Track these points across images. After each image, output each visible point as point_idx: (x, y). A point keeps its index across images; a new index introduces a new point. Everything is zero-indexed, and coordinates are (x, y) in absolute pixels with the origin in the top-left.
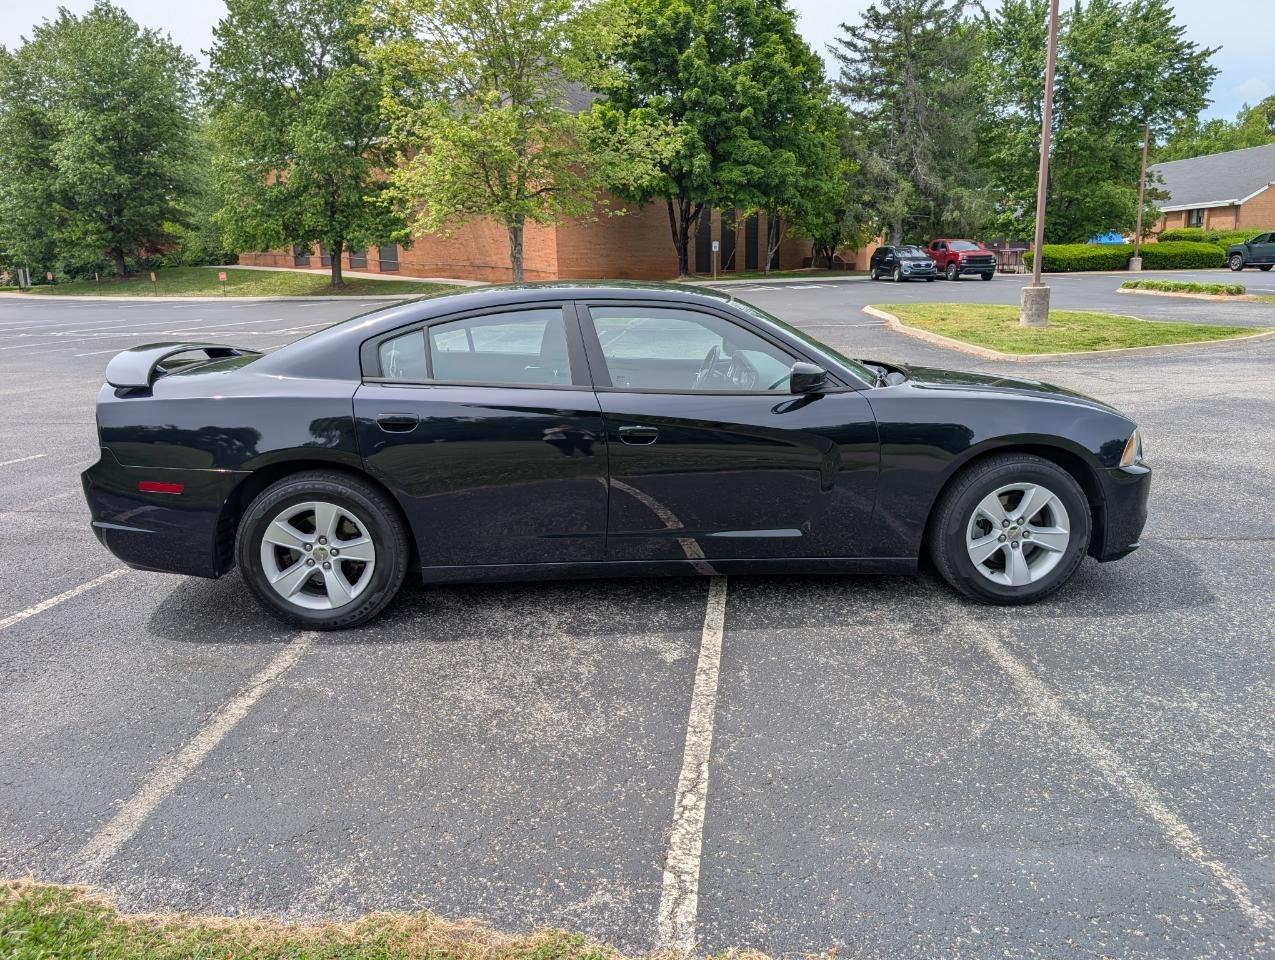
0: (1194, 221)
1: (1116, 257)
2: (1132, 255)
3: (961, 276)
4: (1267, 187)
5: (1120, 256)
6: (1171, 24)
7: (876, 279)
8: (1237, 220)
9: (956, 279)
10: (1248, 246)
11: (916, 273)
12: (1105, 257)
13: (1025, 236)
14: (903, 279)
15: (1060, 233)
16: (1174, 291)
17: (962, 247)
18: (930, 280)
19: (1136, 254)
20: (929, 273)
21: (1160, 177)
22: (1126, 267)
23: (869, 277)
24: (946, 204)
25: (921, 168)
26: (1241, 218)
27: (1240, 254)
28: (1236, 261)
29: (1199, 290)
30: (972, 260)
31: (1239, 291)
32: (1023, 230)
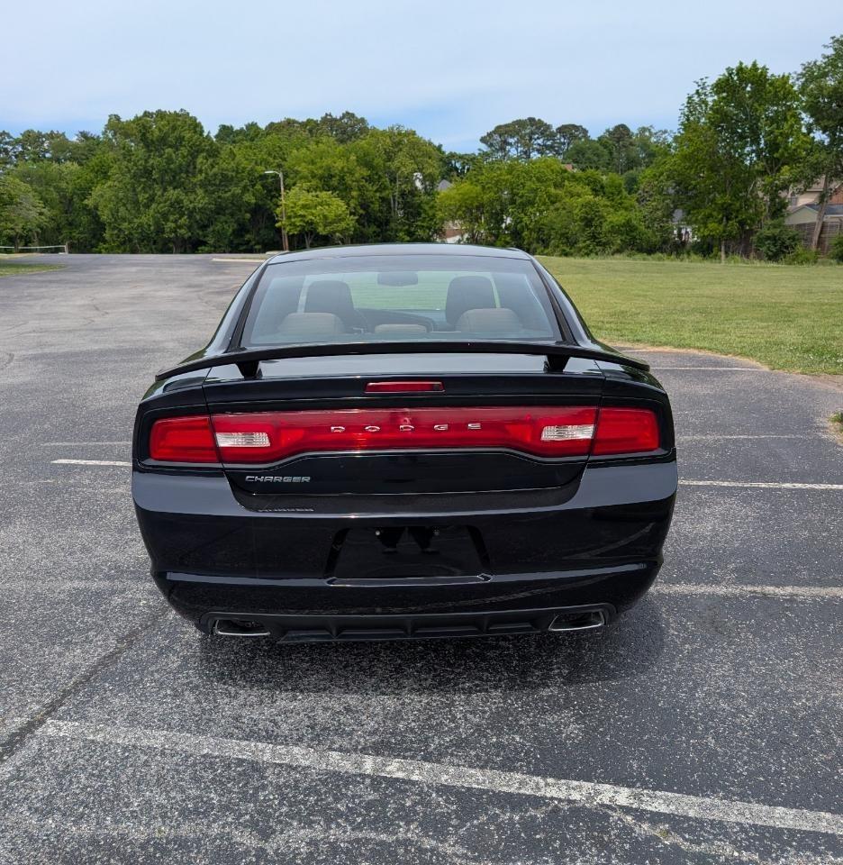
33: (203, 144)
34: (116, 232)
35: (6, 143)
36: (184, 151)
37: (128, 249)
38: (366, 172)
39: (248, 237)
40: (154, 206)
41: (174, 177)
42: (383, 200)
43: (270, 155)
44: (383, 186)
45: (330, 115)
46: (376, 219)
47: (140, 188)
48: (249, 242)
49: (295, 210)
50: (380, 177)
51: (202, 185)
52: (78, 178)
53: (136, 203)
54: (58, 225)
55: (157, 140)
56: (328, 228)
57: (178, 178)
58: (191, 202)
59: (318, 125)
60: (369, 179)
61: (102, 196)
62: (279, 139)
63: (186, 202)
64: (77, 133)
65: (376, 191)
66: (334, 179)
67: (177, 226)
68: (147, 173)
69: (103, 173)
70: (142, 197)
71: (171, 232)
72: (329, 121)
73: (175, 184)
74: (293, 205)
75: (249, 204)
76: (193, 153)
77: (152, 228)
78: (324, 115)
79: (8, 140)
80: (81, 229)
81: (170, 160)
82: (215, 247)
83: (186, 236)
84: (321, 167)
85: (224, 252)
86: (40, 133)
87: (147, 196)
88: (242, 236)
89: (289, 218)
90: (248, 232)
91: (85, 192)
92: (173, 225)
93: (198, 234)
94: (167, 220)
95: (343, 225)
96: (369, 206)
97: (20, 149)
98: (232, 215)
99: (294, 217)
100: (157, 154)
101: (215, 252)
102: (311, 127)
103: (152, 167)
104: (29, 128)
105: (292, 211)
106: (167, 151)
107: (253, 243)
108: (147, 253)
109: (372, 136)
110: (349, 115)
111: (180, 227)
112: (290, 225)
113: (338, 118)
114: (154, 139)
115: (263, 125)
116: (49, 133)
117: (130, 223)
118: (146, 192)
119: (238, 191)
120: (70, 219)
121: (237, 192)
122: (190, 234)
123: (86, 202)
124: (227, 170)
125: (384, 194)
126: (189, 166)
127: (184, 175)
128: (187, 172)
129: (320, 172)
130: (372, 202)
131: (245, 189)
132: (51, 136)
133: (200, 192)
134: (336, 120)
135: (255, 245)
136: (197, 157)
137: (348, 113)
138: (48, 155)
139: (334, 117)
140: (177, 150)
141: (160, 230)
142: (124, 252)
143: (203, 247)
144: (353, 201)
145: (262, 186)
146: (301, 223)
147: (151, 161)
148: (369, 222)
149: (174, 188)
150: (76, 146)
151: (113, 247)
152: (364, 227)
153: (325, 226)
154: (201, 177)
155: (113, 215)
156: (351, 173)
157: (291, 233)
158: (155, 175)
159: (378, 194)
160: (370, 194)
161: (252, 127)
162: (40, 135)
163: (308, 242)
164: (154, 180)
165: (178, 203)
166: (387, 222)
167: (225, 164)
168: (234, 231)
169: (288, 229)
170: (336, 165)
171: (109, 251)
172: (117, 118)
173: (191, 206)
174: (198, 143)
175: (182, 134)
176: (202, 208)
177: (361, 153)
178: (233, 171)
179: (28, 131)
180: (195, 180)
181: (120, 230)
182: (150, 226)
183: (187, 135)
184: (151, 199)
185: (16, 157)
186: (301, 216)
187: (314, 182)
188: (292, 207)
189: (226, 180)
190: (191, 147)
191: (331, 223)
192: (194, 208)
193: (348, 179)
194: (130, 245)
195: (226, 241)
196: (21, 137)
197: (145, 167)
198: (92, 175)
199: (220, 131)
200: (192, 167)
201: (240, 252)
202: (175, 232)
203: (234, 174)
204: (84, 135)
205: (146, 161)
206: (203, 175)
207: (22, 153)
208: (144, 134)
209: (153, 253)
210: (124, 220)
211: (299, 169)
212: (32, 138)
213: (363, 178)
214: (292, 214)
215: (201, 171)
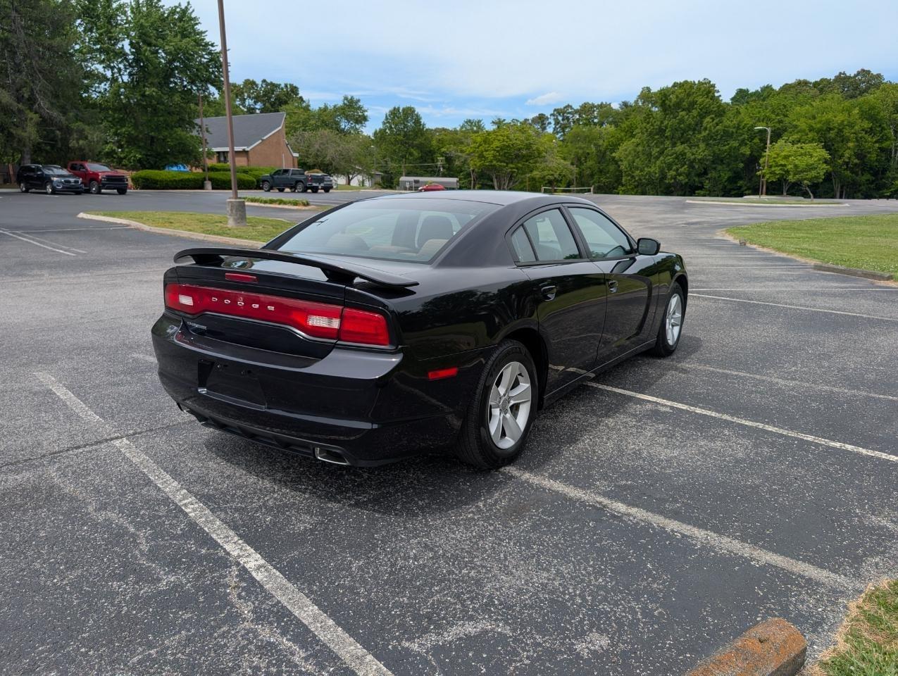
0: (222, 159)
1: (195, 181)
2: (205, 179)
3: (103, 191)
4: (260, 141)
5: (198, 180)
6: (197, 27)
7: (27, 191)
8: (248, 160)
9: (99, 192)
10: (272, 176)
11: (67, 188)
12: (188, 180)
13: (127, 162)
14: (54, 192)
15: (152, 162)
16: (270, 203)
17: (100, 169)
18: (78, 193)
19: (207, 178)
20: (78, 188)
21: (207, 129)
22: (202, 187)
23: (19, 190)
24: (70, 134)
25: (43, 103)
26: (251, 159)
27: (268, 181)
28: (266, 186)
29: (285, 203)
30: (109, 178)
31: (307, 204)
32: (125, 158)
33: (712, 107)
34: (629, 178)
35: (569, 113)
36: (695, 113)
37: (639, 191)
38: (867, 125)
39: (740, 183)
40: (662, 158)
41: (682, 134)
42: (882, 150)
43: (773, 112)
44: (885, 137)
45: (844, 74)
46: (871, 168)
47: (653, 144)
48: (741, 187)
49: (777, 160)
50: (883, 129)
51: (705, 140)
52: (612, 137)
53: (650, 155)
54: (592, 172)
55: (674, 105)
56: (797, 176)
57: (685, 135)
58: (693, 154)
59: (830, 83)
60: (870, 131)
61: (625, 151)
62: (786, 98)
63: (689, 155)
64: (621, 103)
65: (876, 142)
66: (831, 132)
67: (678, 174)
68: (661, 131)
69: (630, 133)
70: (655, 151)
71: (671, 179)
72: (842, 79)
73: (682, 140)
74: (776, 156)
75: (743, 155)
76: (701, 115)
77: (657, 175)
78: (837, 74)
79: (570, 110)
80: (608, 175)
81: (682, 121)
82: (710, 191)
83: (683, 182)
84: (820, 122)
85: (718, 196)
86: (593, 104)
87: (658, 150)
88: (736, 183)
89: (771, 167)
90: (741, 178)
91: (614, 147)
92: (674, 173)
93: (694, 180)
94: (670, 169)
95: (813, 173)
96: (866, 156)
97: (578, 117)
98: (729, 165)
99: (775, 167)
100: (672, 116)
101: (710, 195)
102: (822, 87)
103: (666, 127)
104: (586, 101)
105: (774, 161)
106: (681, 113)
107: (745, 188)
108: (653, 195)
109: (884, 90)
110: (864, 73)
111: (680, 175)
112: (771, 173)
113: (852, 75)
114: (671, 104)
115: (776, 87)
116: (600, 103)
117: (641, 171)
118: (657, 147)
119: (736, 144)
120: (601, 168)
121: (734, 145)
122: (687, 180)
123: (614, 155)
124: (729, 127)
125: (885, 145)
126: (697, 125)
127: (691, 133)
128: (694, 130)
129: (819, 126)
130: (869, 153)
131: (743, 143)
132: (601, 106)
133: (702, 146)
134: (850, 77)
135: (746, 190)
136: (705, 117)
137: (863, 70)
138: (596, 121)
139: (848, 75)
140: (690, 112)
141: (663, 177)
142: (636, 194)
143: (699, 191)
144: (848, 151)
145: (760, 139)
146: (781, 172)
147: (666, 122)
148: (863, 170)
149: (682, 143)
150: (617, 112)
151: (628, 189)
152: (857, 175)
153: (795, 174)
154: (704, 134)
155: (629, 165)
156: (851, 125)
157: (770, 181)
158: (668, 133)
159: (877, 145)
160: (867, 145)
161: (768, 89)
162: (593, 106)
163: (785, 189)
164: (667, 137)
165: (682, 155)
166: (884, 171)
167: (728, 122)
168: (729, 178)
169: (767, 176)
170: (837, 119)
171: (625, 193)
172: (648, 89)
173: (693, 157)
174: (707, 106)
175: (696, 99)
176: (701, 159)
177: (866, 108)
178: (734, 128)
179: (585, 103)
180: (699, 136)
181: (633, 177)
182: (656, 173)
183: (700, 100)
184: (661, 153)
185: (574, 122)
186: (781, 165)
187: (810, 135)
188: (775, 158)
189: (727, 135)
190: (701, 110)
191: (802, 172)
192: (695, 159)
193: (847, 132)
194: (642, 188)
195: (721, 186)
196: (579, 108)
197: (660, 127)
198: (623, 134)
199: (737, 94)
200: (699, 126)
201: (731, 196)
202: (675, 179)
203: (734, 130)
204: (625, 104)
205: (662, 122)
206: (707, 132)
207: (578, 120)
208: (664, 101)
209: (657, 195)
210: (637, 168)
211: (798, 123)
212: (587, 109)
213: (863, 130)
214: (774, 163)
215: (706, 129)
